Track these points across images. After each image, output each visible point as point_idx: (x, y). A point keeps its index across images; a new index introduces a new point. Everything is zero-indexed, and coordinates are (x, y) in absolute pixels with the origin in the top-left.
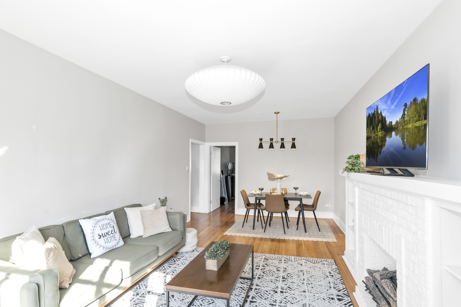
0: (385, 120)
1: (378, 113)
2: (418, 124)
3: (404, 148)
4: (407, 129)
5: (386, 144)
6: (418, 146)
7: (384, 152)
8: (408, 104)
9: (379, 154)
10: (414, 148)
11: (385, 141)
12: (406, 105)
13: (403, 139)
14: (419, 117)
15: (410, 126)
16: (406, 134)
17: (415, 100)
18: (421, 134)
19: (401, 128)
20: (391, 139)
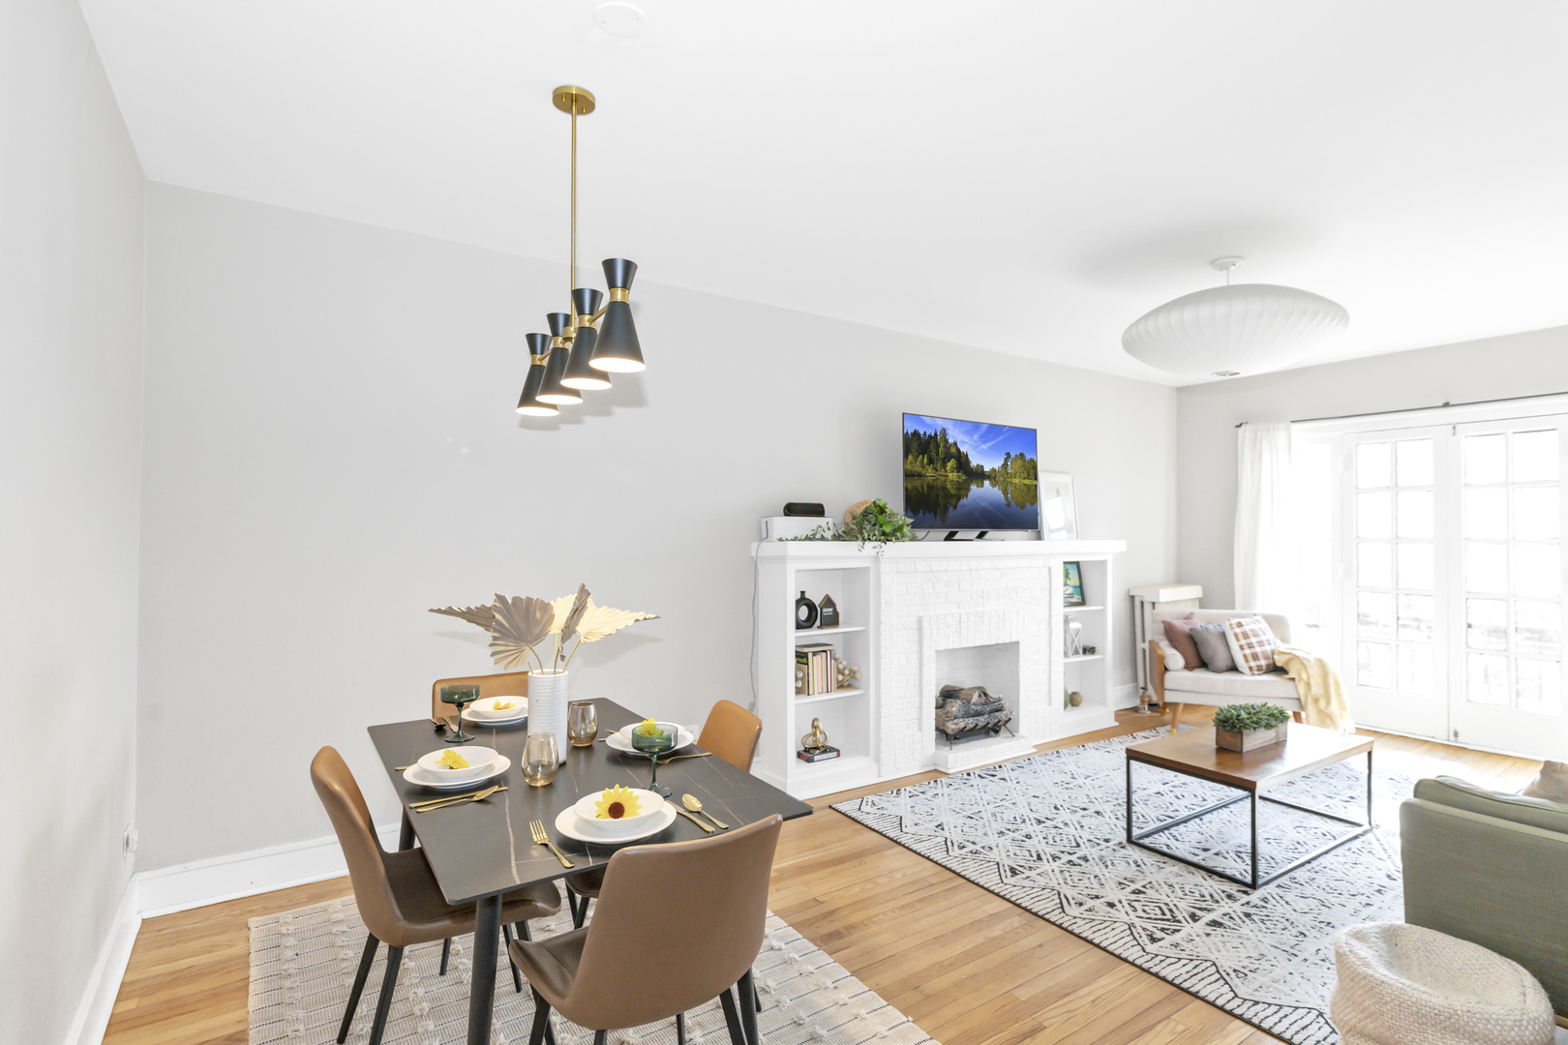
0: (968, 459)
1: (946, 441)
2: (1027, 482)
3: (1009, 505)
4: (1012, 483)
5: (970, 494)
6: (1028, 505)
7: (964, 506)
8: (1013, 455)
9: (951, 509)
10: (1023, 507)
11: (968, 489)
12: (1008, 454)
13: (1005, 493)
14: (1029, 475)
15: (1017, 481)
16: (1010, 489)
17: (1022, 455)
18: (1032, 493)
19: (1001, 479)
20: (980, 489)
